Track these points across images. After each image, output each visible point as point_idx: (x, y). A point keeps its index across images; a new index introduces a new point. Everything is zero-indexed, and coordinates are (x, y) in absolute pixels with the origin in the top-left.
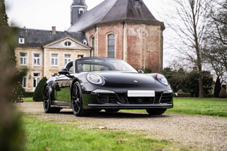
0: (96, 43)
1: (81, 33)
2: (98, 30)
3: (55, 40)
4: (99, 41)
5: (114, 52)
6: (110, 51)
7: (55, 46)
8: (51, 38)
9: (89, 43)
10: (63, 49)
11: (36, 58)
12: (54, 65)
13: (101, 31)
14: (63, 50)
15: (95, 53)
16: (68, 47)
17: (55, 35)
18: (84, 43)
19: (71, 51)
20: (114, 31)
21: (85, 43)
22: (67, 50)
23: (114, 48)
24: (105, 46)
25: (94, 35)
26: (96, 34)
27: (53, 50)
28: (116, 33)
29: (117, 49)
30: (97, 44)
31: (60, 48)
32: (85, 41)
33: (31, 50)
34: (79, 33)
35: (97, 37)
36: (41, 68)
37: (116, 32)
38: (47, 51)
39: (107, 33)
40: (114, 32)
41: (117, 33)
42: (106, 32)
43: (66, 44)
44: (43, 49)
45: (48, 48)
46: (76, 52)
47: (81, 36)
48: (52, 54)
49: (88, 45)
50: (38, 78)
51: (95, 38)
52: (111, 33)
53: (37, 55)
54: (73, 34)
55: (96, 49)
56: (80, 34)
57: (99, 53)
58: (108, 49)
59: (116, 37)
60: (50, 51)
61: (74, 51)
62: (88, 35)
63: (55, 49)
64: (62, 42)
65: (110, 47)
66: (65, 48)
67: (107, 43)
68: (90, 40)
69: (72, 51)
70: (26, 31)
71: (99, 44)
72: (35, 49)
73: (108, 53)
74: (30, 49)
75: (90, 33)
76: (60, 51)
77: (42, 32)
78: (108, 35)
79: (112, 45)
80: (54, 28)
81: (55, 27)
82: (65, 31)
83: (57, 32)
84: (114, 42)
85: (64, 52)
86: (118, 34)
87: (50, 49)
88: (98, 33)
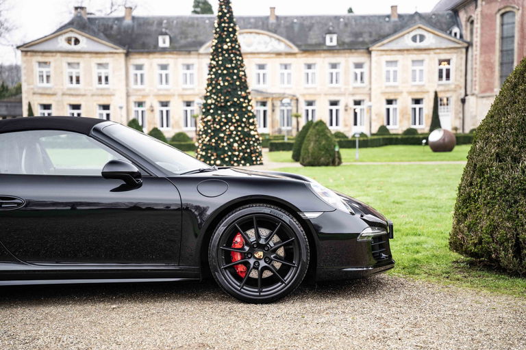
0: (477, 32)
1: (450, 12)
2: (482, 5)
3: (395, 32)
4: (482, 28)
5: (512, 50)
6: (505, 48)
7: (394, 46)
8: (387, 28)
9: (464, 32)
10: (408, 50)
11: (358, 71)
12: (392, 83)
13: (487, 6)
14: (409, 52)
15: (475, 53)
16: (418, 44)
17: (395, 22)
18: (453, 34)
19: (424, 52)
20: (513, 5)
21: (456, 34)
22: (416, 52)
23: (513, 42)
24: (495, 38)
25: (473, 15)
26: (477, 15)
27: (388, 53)
28: (518, 10)
29: (520, 42)
30: (479, 35)
31: (402, 48)
32: (456, 30)
33: (349, 57)
34: (446, 13)
35: (479, 21)
36: (367, 89)
37: (517, 7)
38: (377, 55)
39: (499, 10)
40: (513, 7)
41: (521, 8)
42: (497, 9)
43: (414, 39)
44: (369, 52)
45: (378, 50)
46: (435, 53)
47: (450, 20)
48: (387, 62)
49: (461, 37)
50: (361, 110)
51: (475, 22)
52: (508, 9)
53: (359, 66)
54: (434, 17)
55: (476, 46)
56: (448, 14)
57: (481, 54)
58: (502, 44)
59: (517, 18)
60: (382, 55)
61: (432, 52)
62: (463, 16)
63: (392, 50)
64: (406, 37)
65: (505, 40)
66: (413, 48)
67: (498, 31)
68: (466, 26)
69: (427, 52)
70: (342, 20)
71: (482, 35)
72: (356, 55)
73: (502, 51)
74: (347, 55)
75: (466, 12)
76: (402, 55)
77: (371, 18)
78: (502, 15)
79: (510, 35)
80: (394, 8)
81: (396, 6)
82: (416, 13)
83: (400, 16)
84: (513, 28)
85: (411, 56)
86: (523, 11)
87: (383, 53)
88: (482, 11)
